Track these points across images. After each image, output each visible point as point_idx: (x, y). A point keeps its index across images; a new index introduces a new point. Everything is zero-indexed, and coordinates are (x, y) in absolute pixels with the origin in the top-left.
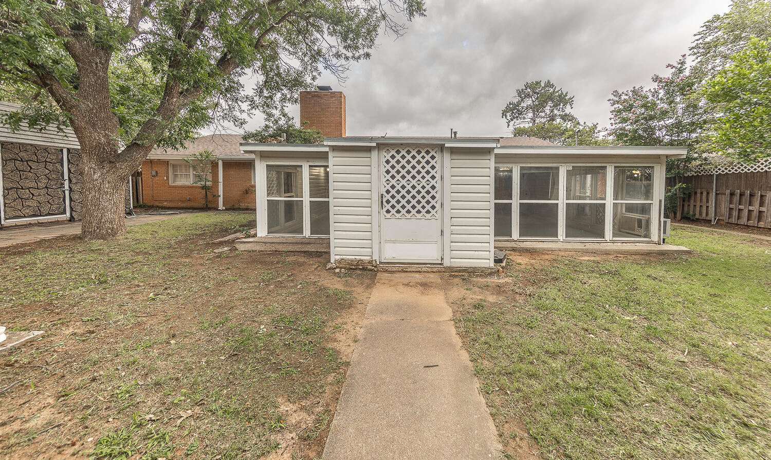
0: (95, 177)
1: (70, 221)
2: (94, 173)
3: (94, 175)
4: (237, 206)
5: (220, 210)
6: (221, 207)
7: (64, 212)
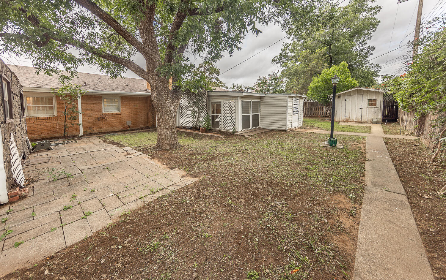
6: (82, 134)
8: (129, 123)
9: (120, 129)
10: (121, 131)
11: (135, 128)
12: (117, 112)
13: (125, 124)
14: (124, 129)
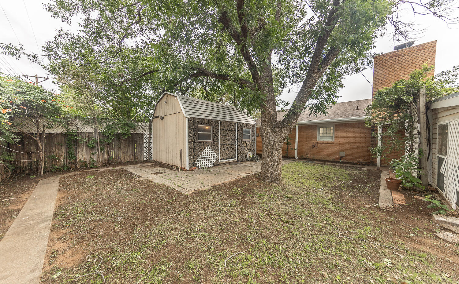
0: (271, 138)
1: (237, 162)
2: (270, 135)
3: (270, 137)
4: (305, 157)
5: (296, 159)
6: (296, 157)
7: (235, 158)
8: (342, 154)
9: (332, 159)
10: (332, 162)
11: (349, 161)
12: (331, 141)
13: (338, 154)
14: (336, 160)
